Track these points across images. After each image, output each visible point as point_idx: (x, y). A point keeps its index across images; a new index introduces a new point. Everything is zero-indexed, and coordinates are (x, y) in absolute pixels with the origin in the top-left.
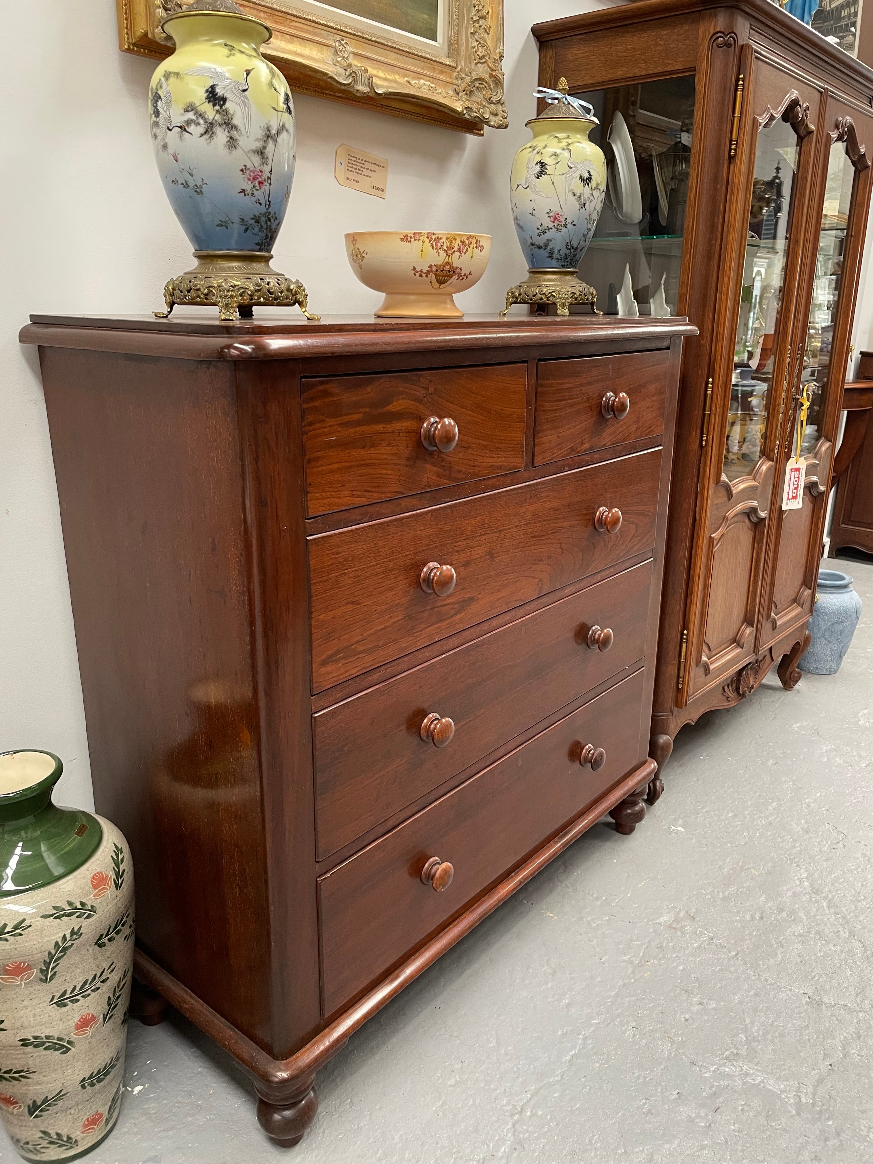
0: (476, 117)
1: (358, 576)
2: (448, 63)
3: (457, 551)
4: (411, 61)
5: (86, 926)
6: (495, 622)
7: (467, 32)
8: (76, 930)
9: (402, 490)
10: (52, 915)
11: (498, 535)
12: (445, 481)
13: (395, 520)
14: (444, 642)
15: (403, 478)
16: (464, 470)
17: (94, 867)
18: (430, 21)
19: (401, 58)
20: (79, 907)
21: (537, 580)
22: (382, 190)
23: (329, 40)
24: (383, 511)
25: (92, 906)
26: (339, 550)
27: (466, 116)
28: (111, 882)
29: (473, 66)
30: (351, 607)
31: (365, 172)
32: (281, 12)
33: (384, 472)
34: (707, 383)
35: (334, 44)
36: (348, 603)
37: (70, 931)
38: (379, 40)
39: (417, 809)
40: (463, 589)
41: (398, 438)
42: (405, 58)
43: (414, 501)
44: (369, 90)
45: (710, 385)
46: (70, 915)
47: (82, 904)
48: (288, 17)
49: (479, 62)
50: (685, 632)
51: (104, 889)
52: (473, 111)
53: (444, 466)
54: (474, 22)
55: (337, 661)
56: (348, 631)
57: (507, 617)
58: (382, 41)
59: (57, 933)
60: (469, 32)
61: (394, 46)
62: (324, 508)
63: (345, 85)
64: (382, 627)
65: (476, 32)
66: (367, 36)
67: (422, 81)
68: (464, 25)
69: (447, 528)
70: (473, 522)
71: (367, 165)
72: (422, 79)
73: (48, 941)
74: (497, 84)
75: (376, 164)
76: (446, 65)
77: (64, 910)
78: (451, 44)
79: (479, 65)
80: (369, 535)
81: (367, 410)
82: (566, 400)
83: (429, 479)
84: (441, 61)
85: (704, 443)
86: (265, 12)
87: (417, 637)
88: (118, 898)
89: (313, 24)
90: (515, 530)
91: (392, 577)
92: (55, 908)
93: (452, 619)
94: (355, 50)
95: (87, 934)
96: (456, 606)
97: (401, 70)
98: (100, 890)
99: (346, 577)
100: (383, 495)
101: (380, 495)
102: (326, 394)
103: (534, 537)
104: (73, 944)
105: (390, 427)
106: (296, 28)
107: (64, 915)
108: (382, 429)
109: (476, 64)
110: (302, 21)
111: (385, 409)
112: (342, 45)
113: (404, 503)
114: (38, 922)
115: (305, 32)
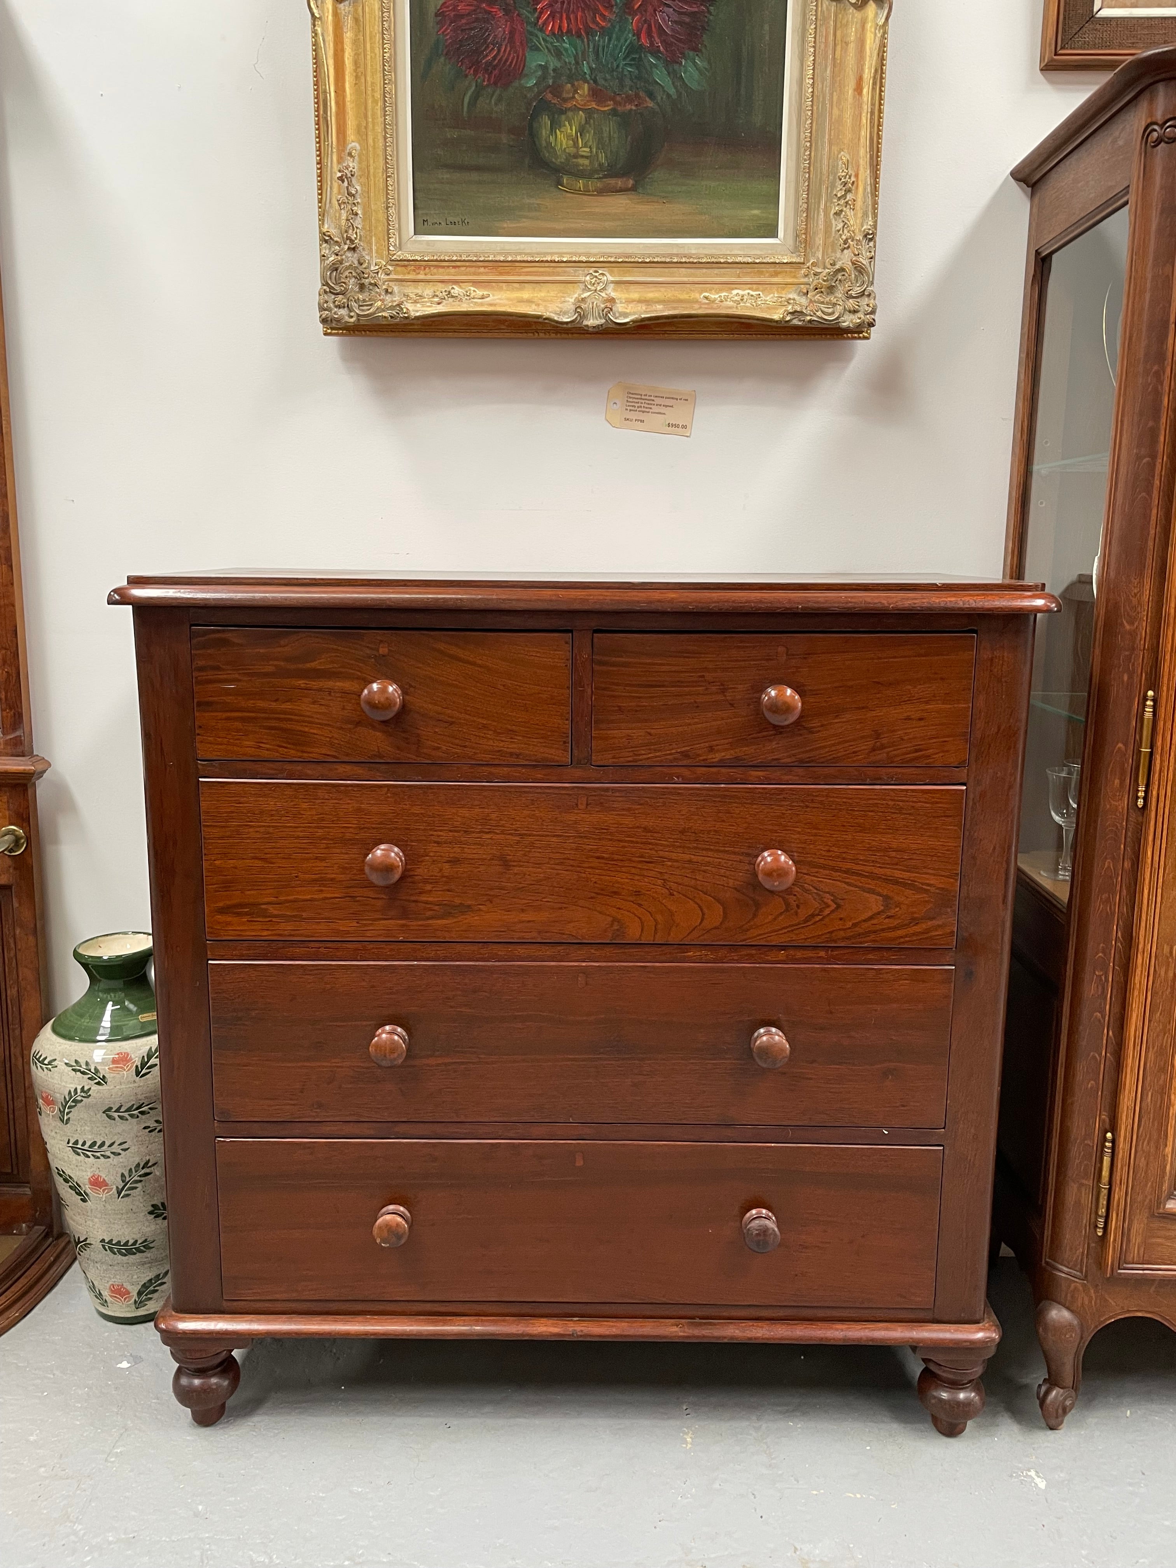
0: (810, 321)
1: (268, 833)
2: (785, 261)
3: (438, 843)
4: (716, 271)
5: (95, 1090)
6: (521, 950)
7: (826, 215)
8: (86, 1089)
9: (334, 754)
10: (72, 1066)
11: (517, 838)
12: (414, 757)
13: (326, 785)
14: (418, 946)
15: (336, 741)
16: (444, 748)
17: (127, 1047)
18: (764, 215)
19: (698, 271)
20: (93, 1070)
21: (611, 919)
22: (684, 427)
23: (578, 276)
24: (309, 772)
25: (104, 1076)
26: (242, 799)
27: (796, 322)
28: (132, 1067)
29: (838, 254)
30: (259, 863)
31: (655, 409)
32: (508, 262)
33: (306, 729)
34: (1145, 698)
35: (583, 279)
36: (253, 858)
37: (80, 1087)
38: (656, 260)
39: (372, 1132)
40: (448, 890)
41: (329, 698)
42: (704, 270)
43: (358, 770)
44: (603, 321)
45: (1149, 703)
46: (83, 1073)
47: (96, 1070)
48: (517, 264)
49: (845, 248)
50: (1109, 1135)
51: (121, 1068)
52: (807, 315)
53: (407, 738)
54: (839, 199)
55: (239, 914)
56: (256, 888)
57: (549, 951)
58: (663, 260)
59: (72, 1083)
60: (833, 212)
61: (683, 260)
62: (219, 754)
63: (567, 323)
64: (309, 897)
65: (841, 211)
66: (637, 259)
67: (735, 292)
68: (822, 206)
69: (416, 810)
70: (464, 812)
71: (658, 401)
72: (733, 289)
73: (64, 1086)
74: (860, 272)
75: (673, 398)
76: (784, 263)
77: (81, 1066)
78: (797, 236)
79: (845, 251)
80: (286, 793)
81: (282, 663)
82: (663, 686)
83: (381, 750)
84: (772, 260)
85: (1140, 802)
86: (485, 267)
87: (365, 925)
88: (136, 1085)
89: (552, 264)
90: (554, 839)
91: (323, 846)
92: (76, 1062)
93: (430, 922)
94: (617, 279)
95: (95, 1098)
96: (436, 908)
97: (697, 285)
98: (117, 1067)
99: (251, 830)
100: (305, 755)
101: (300, 754)
102: (225, 642)
103: (598, 858)
104: (82, 1100)
105: (315, 684)
106: (528, 274)
107: (79, 1071)
108: (303, 685)
109: (842, 250)
110: (537, 264)
111: (308, 665)
112: (596, 277)
113: (341, 769)
114: (61, 1066)
115: (543, 275)
